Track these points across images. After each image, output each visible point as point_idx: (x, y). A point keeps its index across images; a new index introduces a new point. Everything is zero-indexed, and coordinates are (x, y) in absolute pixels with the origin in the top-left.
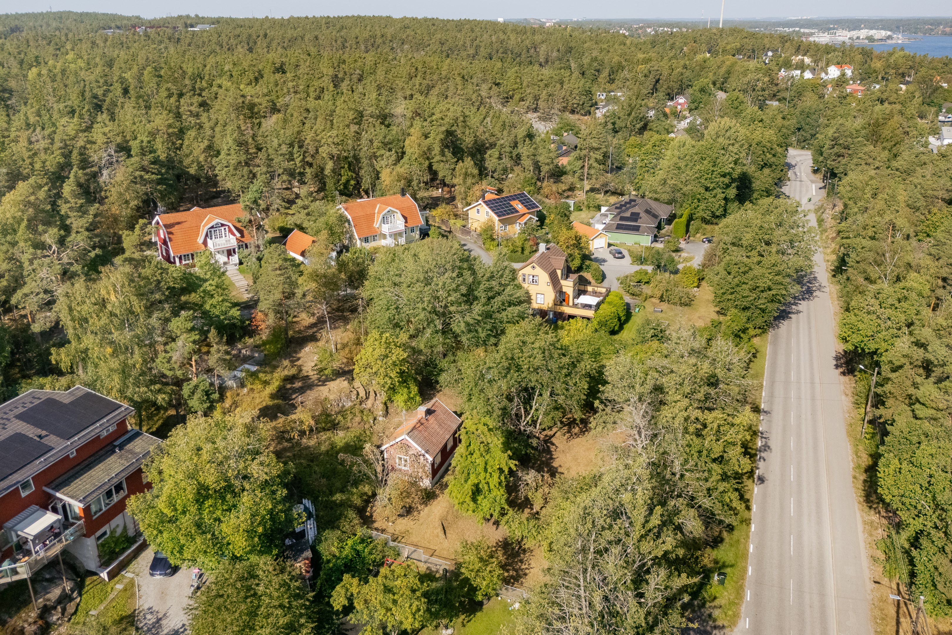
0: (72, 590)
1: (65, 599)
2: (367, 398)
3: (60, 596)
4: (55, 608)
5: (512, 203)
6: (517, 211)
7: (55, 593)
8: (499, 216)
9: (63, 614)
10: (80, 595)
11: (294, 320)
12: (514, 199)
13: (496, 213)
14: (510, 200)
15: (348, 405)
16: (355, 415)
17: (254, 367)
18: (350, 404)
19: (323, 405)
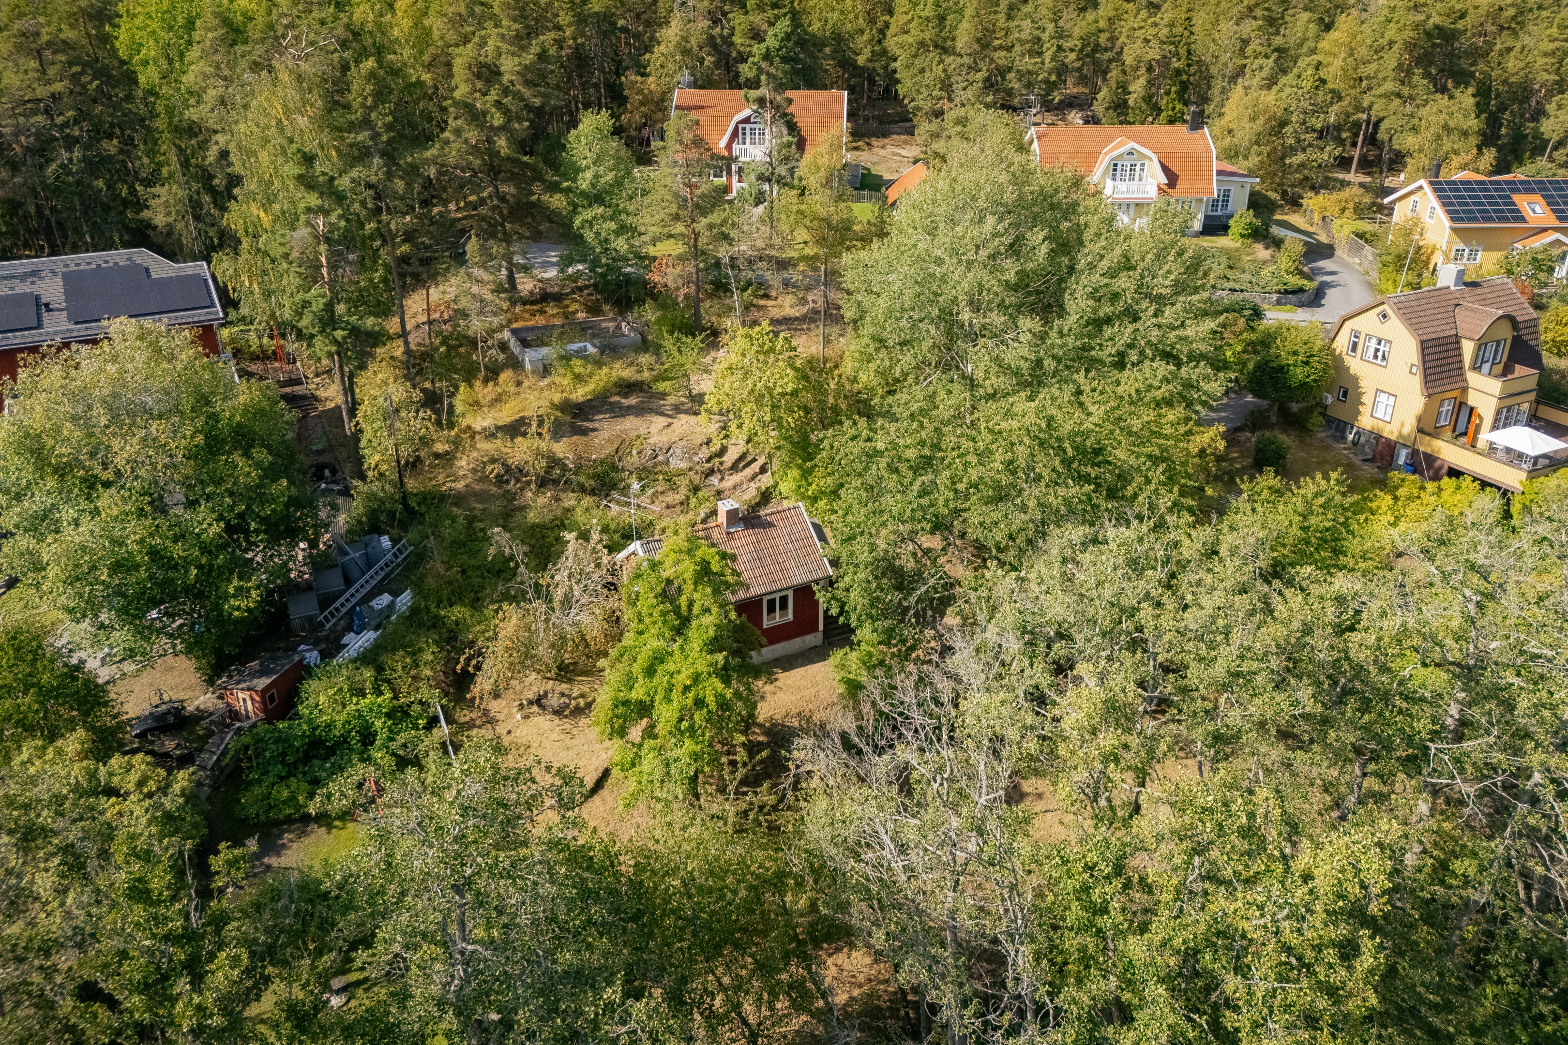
2: (735, 468)
5: (1516, 198)
6: (1523, 219)
8: (1453, 219)
11: (762, 302)
12: (1529, 191)
13: (1448, 212)
14: (1517, 191)
15: (677, 464)
16: (674, 488)
17: (591, 349)
18: (683, 465)
19: (622, 446)
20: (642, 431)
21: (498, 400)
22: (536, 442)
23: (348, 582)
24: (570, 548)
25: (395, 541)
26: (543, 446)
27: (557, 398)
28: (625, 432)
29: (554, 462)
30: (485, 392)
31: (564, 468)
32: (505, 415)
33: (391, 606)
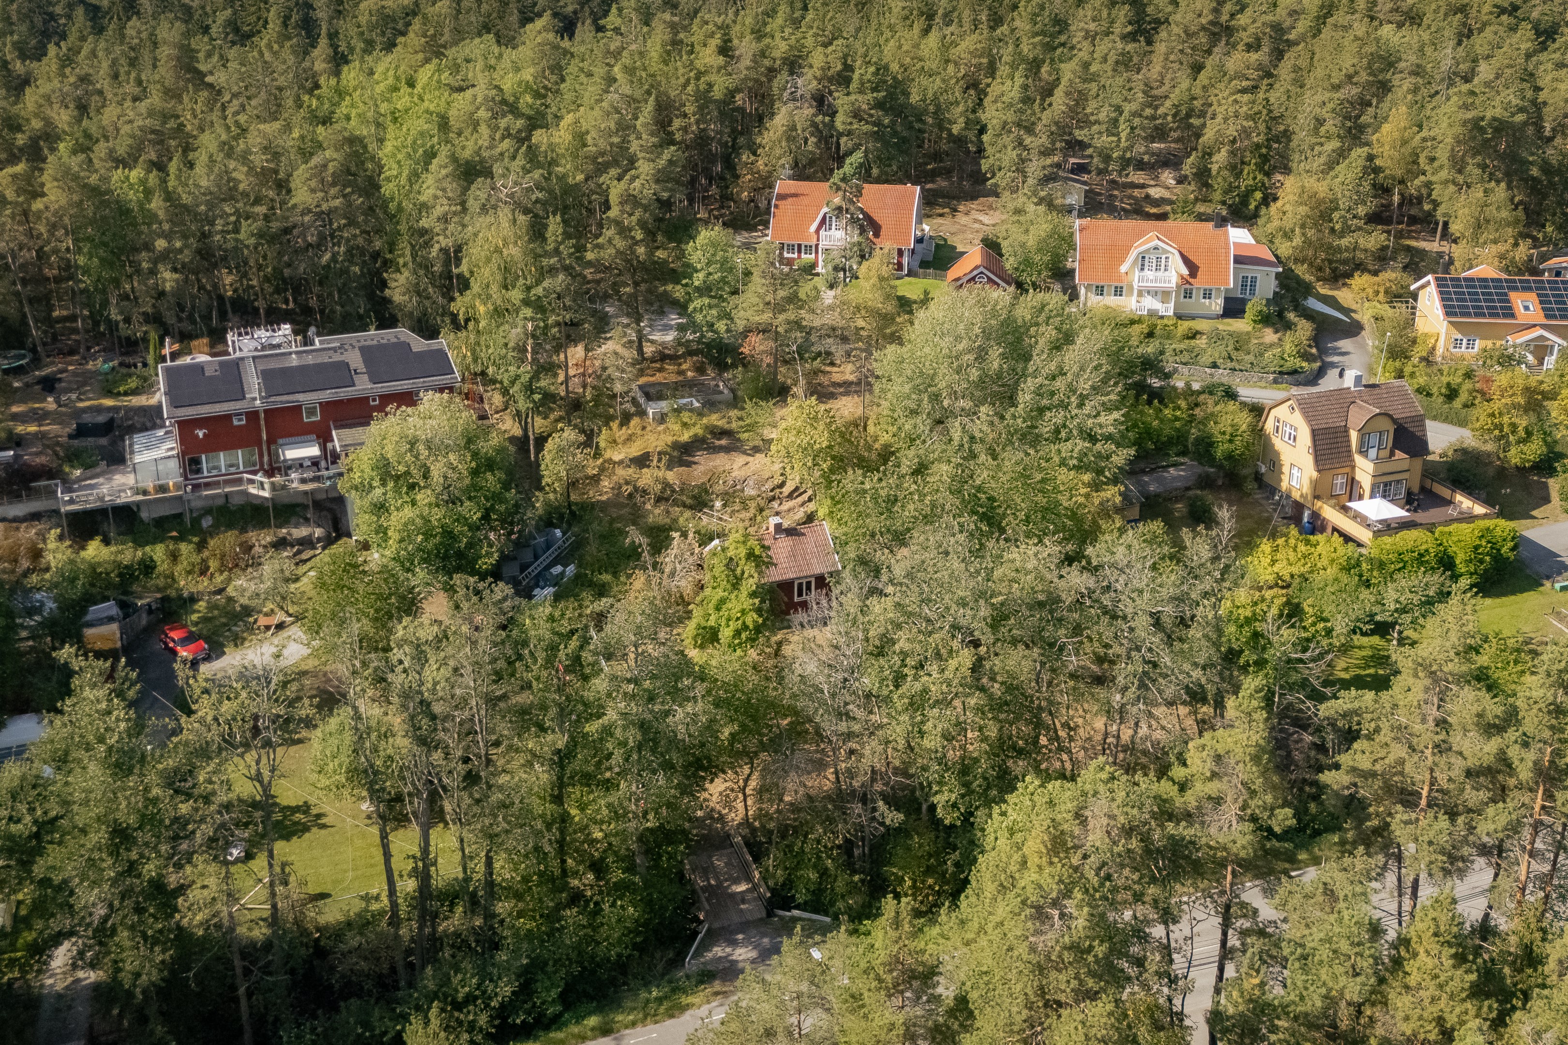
0: (319, 540)
1: (307, 543)
3: (304, 538)
4: (293, 546)
5: (1513, 295)
6: (1512, 316)
7: (301, 532)
9: (295, 555)
10: (324, 548)
12: (1527, 289)
16: (746, 508)
17: (696, 404)
18: (753, 493)
19: (713, 477)
20: (727, 467)
21: (629, 439)
22: (656, 472)
23: (536, 558)
24: (675, 542)
25: (564, 534)
26: (660, 474)
27: (670, 439)
28: (715, 467)
29: (666, 485)
30: (621, 434)
31: (674, 491)
32: (635, 450)
33: (563, 573)
